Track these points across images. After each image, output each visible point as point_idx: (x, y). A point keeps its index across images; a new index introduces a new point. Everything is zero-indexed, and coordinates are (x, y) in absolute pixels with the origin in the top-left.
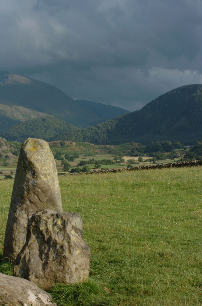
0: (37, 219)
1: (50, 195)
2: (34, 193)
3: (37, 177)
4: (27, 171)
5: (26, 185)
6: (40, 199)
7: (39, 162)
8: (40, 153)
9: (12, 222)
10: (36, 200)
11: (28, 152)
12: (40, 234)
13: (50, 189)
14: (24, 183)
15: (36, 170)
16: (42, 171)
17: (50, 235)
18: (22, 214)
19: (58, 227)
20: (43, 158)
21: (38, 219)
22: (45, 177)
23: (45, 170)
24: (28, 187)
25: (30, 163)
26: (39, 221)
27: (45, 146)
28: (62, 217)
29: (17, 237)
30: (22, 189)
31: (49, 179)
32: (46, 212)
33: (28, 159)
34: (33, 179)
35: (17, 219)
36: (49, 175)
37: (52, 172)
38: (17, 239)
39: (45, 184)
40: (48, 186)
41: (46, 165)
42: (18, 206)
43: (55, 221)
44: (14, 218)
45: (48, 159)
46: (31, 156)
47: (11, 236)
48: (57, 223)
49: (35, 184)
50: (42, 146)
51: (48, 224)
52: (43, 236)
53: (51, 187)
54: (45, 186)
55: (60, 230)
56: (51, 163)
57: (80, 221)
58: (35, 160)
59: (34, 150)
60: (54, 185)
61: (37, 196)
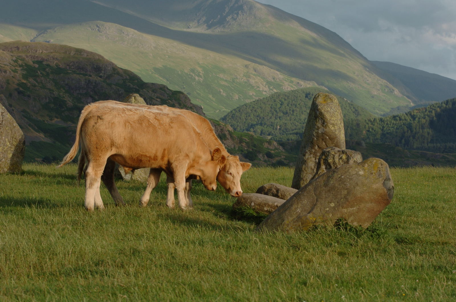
0: (326, 153)
1: (336, 143)
2: (323, 140)
3: (326, 126)
4: (318, 120)
5: (316, 132)
6: (327, 144)
7: (329, 113)
8: (329, 105)
9: (301, 164)
10: (324, 146)
11: (319, 104)
12: (328, 165)
13: (336, 137)
14: (314, 131)
15: (325, 120)
16: (331, 121)
17: (336, 166)
18: (311, 157)
19: (343, 161)
20: (332, 110)
21: (328, 154)
22: (333, 126)
23: (333, 120)
24: (318, 134)
25: (321, 113)
26: (328, 155)
27: (334, 100)
28: (346, 153)
29: (304, 177)
30: (313, 136)
31: (336, 128)
32: (334, 149)
33: (319, 110)
34: (322, 127)
35: (305, 161)
36: (337, 125)
37: (340, 123)
38: (305, 179)
39: (333, 133)
40: (335, 135)
41: (334, 116)
42: (307, 151)
43: (341, 156)
44: (303, 161)
45: (336, 111)
46: (322, 108)
47: (299, 177)
48: (343, 157)
49: (324, 132)
50: (332, 100)
51: (335, 158)
52: (331, 167)
53: (337, 135)
54: (332, 134)
55: (345, 163)
56: (339, 115)
57: (361, 158)
58: (325, 111)
59: (324, 103)
60: (340, 134)
61: (325, 142)
